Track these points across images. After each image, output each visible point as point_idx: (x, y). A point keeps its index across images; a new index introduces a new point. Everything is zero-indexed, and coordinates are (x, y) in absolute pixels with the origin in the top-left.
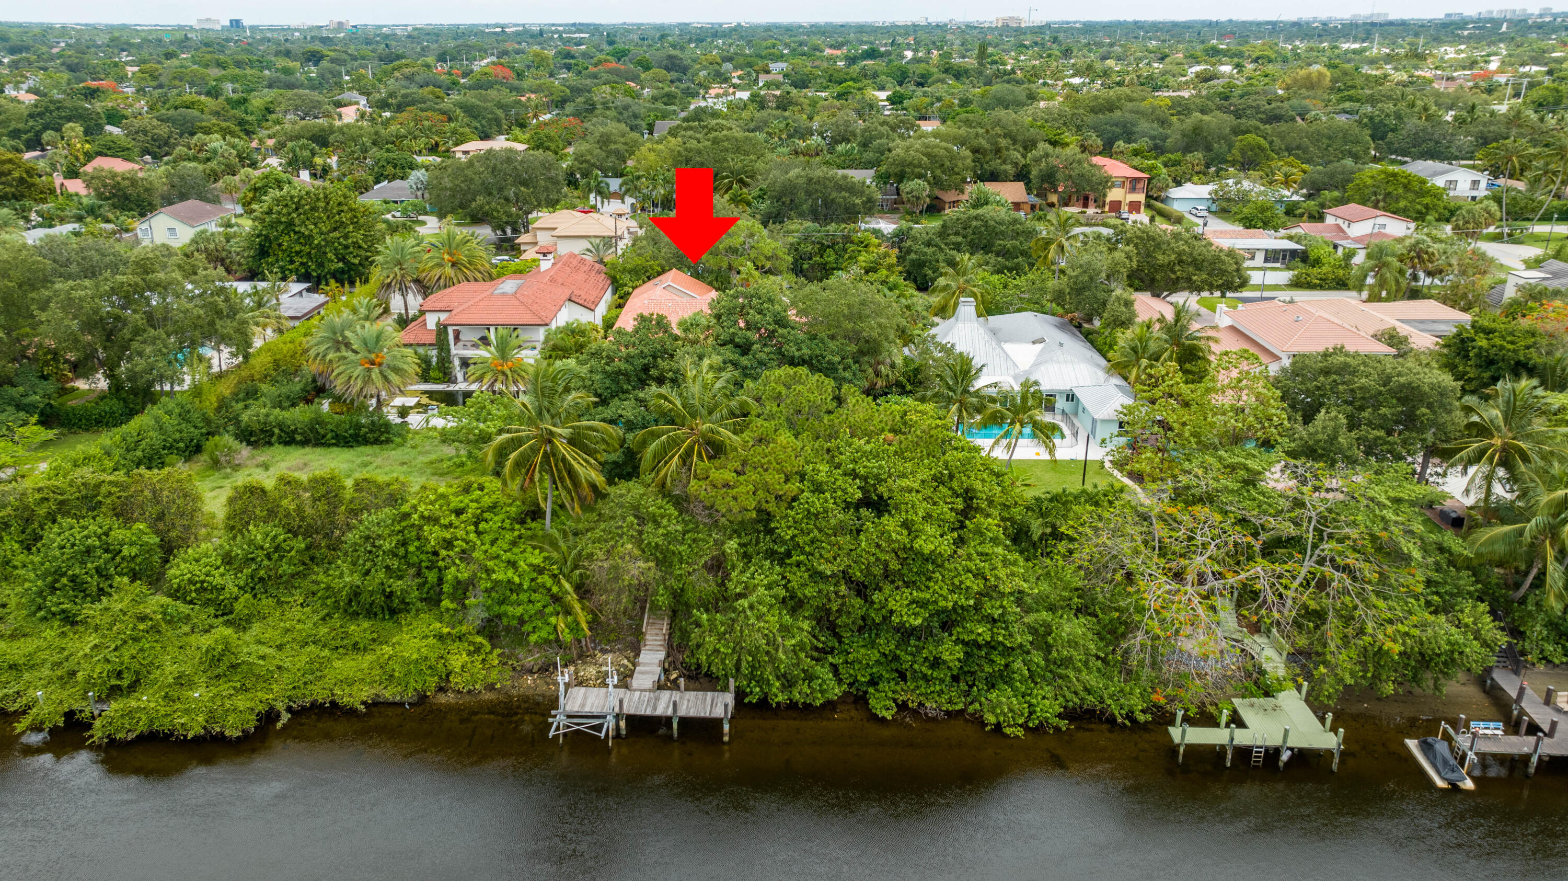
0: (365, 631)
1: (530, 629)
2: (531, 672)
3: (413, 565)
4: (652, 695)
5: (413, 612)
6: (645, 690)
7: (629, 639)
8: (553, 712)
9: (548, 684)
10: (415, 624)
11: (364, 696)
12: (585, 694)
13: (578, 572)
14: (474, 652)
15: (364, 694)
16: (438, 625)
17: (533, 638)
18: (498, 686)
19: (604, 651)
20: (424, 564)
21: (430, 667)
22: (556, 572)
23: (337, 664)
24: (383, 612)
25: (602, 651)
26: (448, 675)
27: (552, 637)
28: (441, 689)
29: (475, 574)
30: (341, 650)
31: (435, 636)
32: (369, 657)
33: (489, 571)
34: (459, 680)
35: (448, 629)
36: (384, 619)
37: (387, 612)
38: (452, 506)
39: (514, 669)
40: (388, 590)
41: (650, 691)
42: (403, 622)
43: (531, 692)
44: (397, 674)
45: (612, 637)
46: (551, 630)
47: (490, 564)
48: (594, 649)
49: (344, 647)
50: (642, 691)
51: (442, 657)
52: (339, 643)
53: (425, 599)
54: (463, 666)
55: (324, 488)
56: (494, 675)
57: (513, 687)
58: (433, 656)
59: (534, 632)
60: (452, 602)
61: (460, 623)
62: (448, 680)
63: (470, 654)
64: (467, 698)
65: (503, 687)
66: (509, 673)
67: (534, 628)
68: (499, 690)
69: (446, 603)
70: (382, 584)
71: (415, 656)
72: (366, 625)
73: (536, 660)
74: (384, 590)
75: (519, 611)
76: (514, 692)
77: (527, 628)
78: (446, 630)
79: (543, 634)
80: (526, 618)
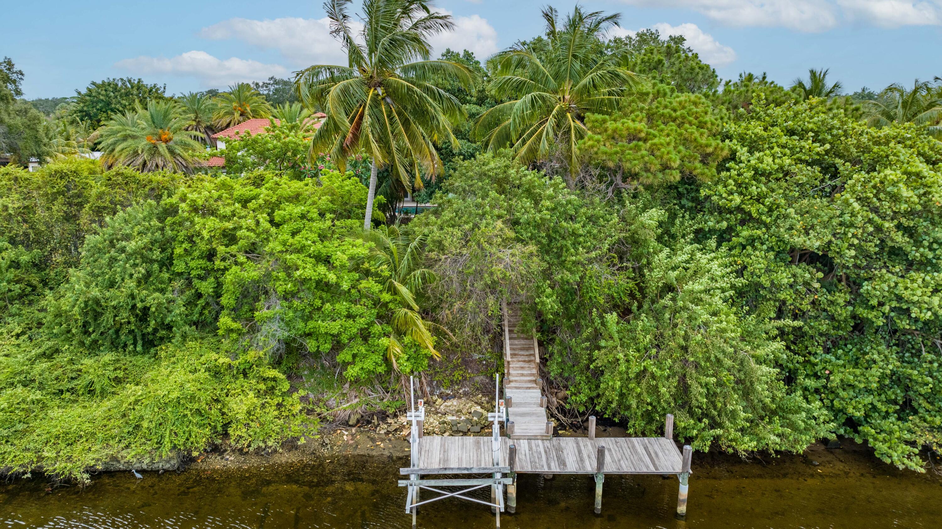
0: (105, 365)
1: (349, 358)
2: (346, 424)
3: (180, 274)
4: (547, 443)
5: (178, 337)
6: (535, 438)
7: (477, 379)
8: (403, 471)
9: (373, 440)
10: (179, 355)
11: (89, 459)
12: (443, 445)
13: (418, 272)
14: (266, 392)
15: (91, 455)
16: (214, 356)
17: (352, 372)
18: (302, 441)
19: (445, 397)
20: (194, 273)
21: (198, 412)
22: (387, 274)
23: (55, 413)
24: (135, 344)
25: (441, 396)
26: (226, 426)
27: (381, 369)
28: (215, 449)
29: (268, 275)
30: (67, 395)
31: (208, 370)
32: (107, 404)
33: (289, 269)
34: (243, 432)
35: (227, 360)
36: (135, 353)
37: (140, 343)
38: (236, 193)
39: (323, 419)
40: (139, 305)
41: (543, 438)
42: (163, 354)
43: (350, 452)
44: (145, 424)
45: (457, 375)
46: (378, 358)
47: (291, 258)
48: (432, 394)
49: (72, 391)
50: (530, 439)
51: (217, 401)
52: (65, 385)
53: (196, 324)
54: (249, 413)
55: (63, 183)
56: (295, 427)
57: (324, 445)
58: (205, 397)
59: (353, 363)
60: (234, 320)
61: (245, 351)
62: (226, 435)
63: (258, 394)
64: (254, 461)
65: (309, 441)
66: (315, 426)
67: (354, 356)
68: (303, 449)
69: (225, 321)
70: (133, 297)
71: (175, 395)
72: (108, 357)
73: (353, 407)
74: (134, 307)
75: (335, 327)
76: (325, 452)
77: (344, 356)
78: (224, 360)
79: (368, 364)
80: (344, 339)
